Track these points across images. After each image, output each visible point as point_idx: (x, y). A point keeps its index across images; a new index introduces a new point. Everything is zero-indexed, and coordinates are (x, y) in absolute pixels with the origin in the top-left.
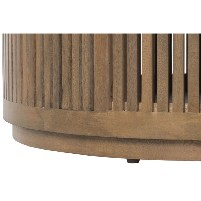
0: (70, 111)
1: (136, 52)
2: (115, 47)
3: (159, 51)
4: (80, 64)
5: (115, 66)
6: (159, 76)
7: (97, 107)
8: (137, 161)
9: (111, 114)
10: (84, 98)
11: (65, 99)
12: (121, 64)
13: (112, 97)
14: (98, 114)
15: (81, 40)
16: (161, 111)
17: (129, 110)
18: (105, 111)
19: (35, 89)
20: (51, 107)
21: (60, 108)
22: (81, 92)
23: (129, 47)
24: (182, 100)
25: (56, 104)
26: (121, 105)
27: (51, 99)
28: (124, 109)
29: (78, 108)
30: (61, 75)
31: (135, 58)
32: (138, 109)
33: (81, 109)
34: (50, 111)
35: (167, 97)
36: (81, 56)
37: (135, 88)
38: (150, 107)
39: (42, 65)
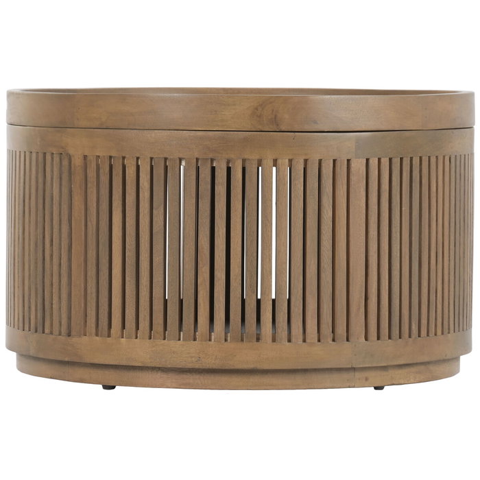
0: (51, 336)
2: (89, 274)
4: (60, 289)
5: (89, 292)
7: (73, 333)
8: (113, 387)
9: (85, 339)
10: (63, 323)
11: (48, 325)
12: (94, 290)
13: (85, 321)
14: (74, 340)
15: (60, 264)
16: (129, 337)
17: (101, 336)
18: (80, 336)
19: (24, 312)
20: (36, 331)
21: (43, 332)
22: (60, 316)
23: (101, 273)
24: (148, 328)
25: (40, 329)
26: (94, 331)
27: (36, 323)
28: (97, 335)
29: (57, 333)
30: (44, 300)
31: (107, 286)
32: (109, 336)
33: (60, 334)
34: (35, 335)
35: (134, 325)
36: (60, 281)
37: (106, 315)
38: (119, 333)
39: (30, 288)
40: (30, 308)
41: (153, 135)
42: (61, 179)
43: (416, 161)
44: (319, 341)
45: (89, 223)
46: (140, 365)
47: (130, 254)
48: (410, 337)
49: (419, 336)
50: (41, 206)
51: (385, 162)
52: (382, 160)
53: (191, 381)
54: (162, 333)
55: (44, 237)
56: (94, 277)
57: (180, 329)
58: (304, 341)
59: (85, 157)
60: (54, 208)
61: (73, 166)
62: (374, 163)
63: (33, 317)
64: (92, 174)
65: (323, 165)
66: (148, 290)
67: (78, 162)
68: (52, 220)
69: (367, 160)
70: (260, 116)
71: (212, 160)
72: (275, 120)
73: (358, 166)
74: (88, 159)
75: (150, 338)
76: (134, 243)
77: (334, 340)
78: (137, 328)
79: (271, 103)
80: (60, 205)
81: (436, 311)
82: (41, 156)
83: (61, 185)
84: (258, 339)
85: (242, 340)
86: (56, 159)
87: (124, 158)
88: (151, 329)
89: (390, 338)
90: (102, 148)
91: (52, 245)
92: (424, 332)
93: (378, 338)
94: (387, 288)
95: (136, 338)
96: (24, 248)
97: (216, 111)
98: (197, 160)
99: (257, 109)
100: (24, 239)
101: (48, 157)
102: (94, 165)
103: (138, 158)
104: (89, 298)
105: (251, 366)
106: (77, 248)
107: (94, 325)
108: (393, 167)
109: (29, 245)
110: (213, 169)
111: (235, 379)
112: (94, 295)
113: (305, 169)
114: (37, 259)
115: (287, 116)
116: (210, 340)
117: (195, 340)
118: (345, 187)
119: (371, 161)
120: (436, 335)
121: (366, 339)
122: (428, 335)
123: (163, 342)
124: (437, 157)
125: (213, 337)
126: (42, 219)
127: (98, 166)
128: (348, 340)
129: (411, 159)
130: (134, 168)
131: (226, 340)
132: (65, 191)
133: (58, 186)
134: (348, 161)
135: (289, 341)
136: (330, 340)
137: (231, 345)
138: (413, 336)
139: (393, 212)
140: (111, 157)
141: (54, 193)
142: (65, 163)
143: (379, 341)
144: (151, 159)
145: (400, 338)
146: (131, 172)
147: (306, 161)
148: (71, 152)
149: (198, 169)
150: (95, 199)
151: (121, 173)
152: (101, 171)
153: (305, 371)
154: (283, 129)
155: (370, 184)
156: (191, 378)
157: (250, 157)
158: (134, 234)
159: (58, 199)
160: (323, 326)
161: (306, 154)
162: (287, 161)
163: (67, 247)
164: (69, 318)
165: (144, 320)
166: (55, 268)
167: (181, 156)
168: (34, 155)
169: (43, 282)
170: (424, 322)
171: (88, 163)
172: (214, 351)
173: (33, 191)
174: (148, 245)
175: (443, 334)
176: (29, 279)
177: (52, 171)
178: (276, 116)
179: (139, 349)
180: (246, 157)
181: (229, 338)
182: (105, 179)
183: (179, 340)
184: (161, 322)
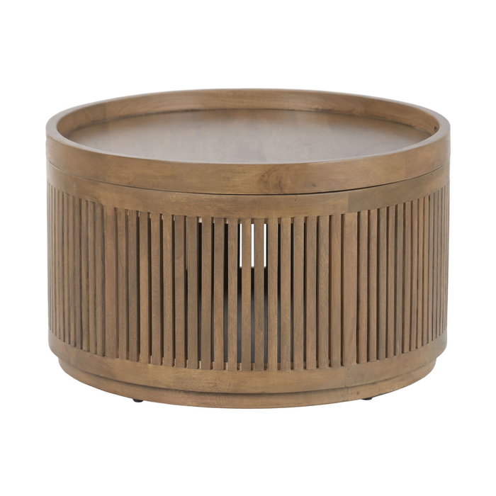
0: (88, 353)
1: (136, 313)
2: (120, 307)
3: (153, 315)
4: (95, 316)
5: (120, 322)
6: (153, 335)
7: (107, 354)
9: (118, 361)
10: (98, 344)
11: (85, 343)
12: (125, 321)
13: (118, 346)
14: (108, 360)
15: (95, 295)
16: (155, 364)
17: (131, 360)
18: (113, 358)
19: (64, 327)
20: (75, 346)
21: (82, 348)
22: (96, 339)
23: (130, 308)
24: (171, 357)
25: (78, 345)
26: (125, 355)
27: (75, 340)
28: (127, 358)
29: (94, 352)
30: (81, 321)
31: (136, 319)
32: (138, 360)
33: (96, 353)
34: (75, 349)
35: (159, 353)
36: (95, 309)
37: (136, 343)
38: (147, 359)
39: (69, 308)
40: (69, 324)
41: (174, 196)
42: (95, 223)
43: (400, 208)
44: (318, 367)
45: (119, 265)
46: (165, 387)
47: (156, 294)
48: (395, 354)
49: (403, 352)
50: (77, 243)
51: (374, 213)
52: (372, 212)
53: (209, 401)
54: (184, 362)
55: (81, 269)
56: (125, 311)
57: (199, 359)
58: (305, 368)
59: (115, 209)
60: (89, 247)
61: (105, 216)
62: (364, 214)
63: (72, 333)
64: (121, 224)
65: (321, 221)
66: (172, 326)
67: (109, 212)
68: (87, 257)
69: (359, 213)
70: (266, 182)
71: (225, 219)
72: (279, 185)
73: (351, 219)
74: (118, 211)
75: (173, 365)
76: (159, 285)
77: (330, 365)
78: (162, 356)
79: (276, 171)
80: (94, 244)
81: (417, 328)
82: (77, 201)
83: (95, 228)
84: (266, 368)
85: (252, 369)
86: (91, 207)
87: (149, 213)
88: (174, 357)
89: (378, 358)
90: (130, 204)
91: (88, 277)
92: (406, 349)
93: (368, 360)
94: (376, 318)
95: (162, 364)
96: (63, 273)
97: (228, 178)
98: (212, 218)
99: (263, 176)
100: (63, 265)
101: (84, 204)
102: (123, 216)
103: (161, 215)
104: (120, 328)
105: (260, 391)
106: (110, 284)
107: (125, 350)
108: (381, 216)
109: (68, 272)
110: (226, 226)
111: (246, 400)
112: (125, 325)
113: (305, 224)
114: (75, 286)
115: (289, 182)
116: (225, 369)
117: (212, 368)
118: (340, 237)
119: (362, 214)
120: (417, 348)
121: (358, 362)
122: (410, 350)
123: (184, 369)
124: (418, 200)
125: (227, 367)
126: (79, 254)
127: (127, 217)
128: (342, 364)
129: (396, 206)
130: (158, 223)
131: (238, 369)
132: (99, 235)
133: (93, 229)
134: (342, 215)
135: (292, 368)
136: (327, 366)
137: (242, 374)
138: (398, 354)
139: (381, 254)
140: (137, 212)
141: (89, 235)
142: (98, 211)
143: (369, 363)
144: (173, 216)
145: (386, 357)
146: (155, 226)
147: (306, 218)
148: (104, 203)
149: (213, 225)
150: (125, 246)
151: (147, 226)
152: (130, 223)
153: (306, 392)
154: (286, 193)
155: (361, 233)
156: (208, 399)
157: (258, 217)
158: (159, 278)
159: (92, 240)
160: (321, 356)
161: (306, 213)
162: (290, 219)
163: (101, 282)
164: (104, 341)
165: (168, 350)
166: (91, 297)
167: (199, 215)
168: (71, 198)
169: (81, 307)
170: (407, 340)
171: (118, 214)
172: (227, 378)
173: (71, 228)
174: (171, 289)
175: (422, 345)
176: (69, 301)
177: (87, 216)
178: (280, 181)
179: (165, 374)
180: (255, 217)
181: (241, 367)
182: (133, 230)
183: (198, 368)
184: (183, 353)
